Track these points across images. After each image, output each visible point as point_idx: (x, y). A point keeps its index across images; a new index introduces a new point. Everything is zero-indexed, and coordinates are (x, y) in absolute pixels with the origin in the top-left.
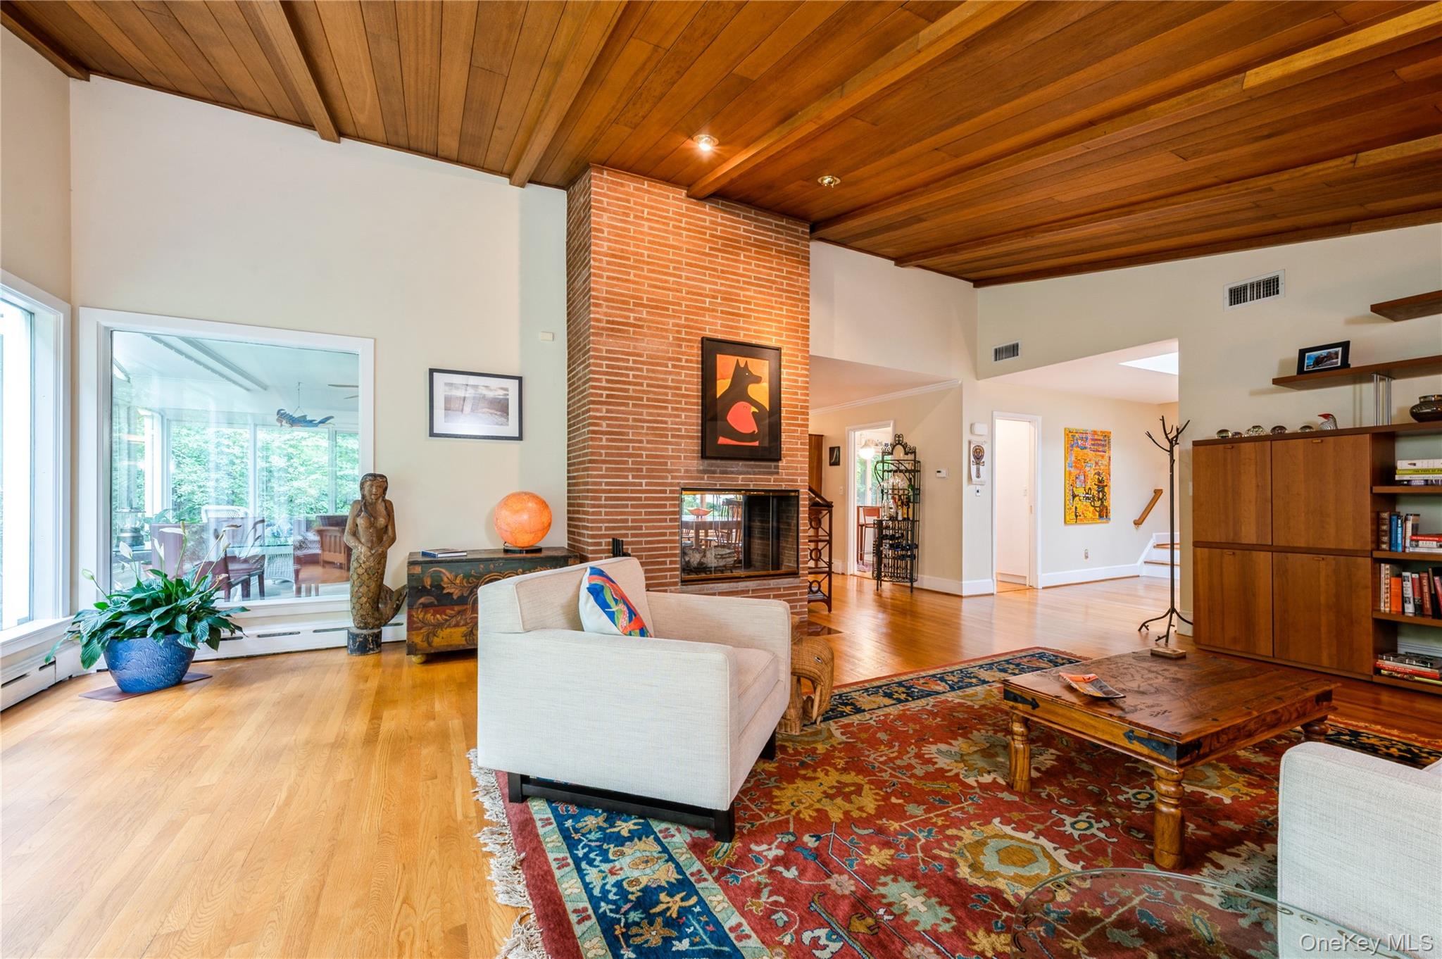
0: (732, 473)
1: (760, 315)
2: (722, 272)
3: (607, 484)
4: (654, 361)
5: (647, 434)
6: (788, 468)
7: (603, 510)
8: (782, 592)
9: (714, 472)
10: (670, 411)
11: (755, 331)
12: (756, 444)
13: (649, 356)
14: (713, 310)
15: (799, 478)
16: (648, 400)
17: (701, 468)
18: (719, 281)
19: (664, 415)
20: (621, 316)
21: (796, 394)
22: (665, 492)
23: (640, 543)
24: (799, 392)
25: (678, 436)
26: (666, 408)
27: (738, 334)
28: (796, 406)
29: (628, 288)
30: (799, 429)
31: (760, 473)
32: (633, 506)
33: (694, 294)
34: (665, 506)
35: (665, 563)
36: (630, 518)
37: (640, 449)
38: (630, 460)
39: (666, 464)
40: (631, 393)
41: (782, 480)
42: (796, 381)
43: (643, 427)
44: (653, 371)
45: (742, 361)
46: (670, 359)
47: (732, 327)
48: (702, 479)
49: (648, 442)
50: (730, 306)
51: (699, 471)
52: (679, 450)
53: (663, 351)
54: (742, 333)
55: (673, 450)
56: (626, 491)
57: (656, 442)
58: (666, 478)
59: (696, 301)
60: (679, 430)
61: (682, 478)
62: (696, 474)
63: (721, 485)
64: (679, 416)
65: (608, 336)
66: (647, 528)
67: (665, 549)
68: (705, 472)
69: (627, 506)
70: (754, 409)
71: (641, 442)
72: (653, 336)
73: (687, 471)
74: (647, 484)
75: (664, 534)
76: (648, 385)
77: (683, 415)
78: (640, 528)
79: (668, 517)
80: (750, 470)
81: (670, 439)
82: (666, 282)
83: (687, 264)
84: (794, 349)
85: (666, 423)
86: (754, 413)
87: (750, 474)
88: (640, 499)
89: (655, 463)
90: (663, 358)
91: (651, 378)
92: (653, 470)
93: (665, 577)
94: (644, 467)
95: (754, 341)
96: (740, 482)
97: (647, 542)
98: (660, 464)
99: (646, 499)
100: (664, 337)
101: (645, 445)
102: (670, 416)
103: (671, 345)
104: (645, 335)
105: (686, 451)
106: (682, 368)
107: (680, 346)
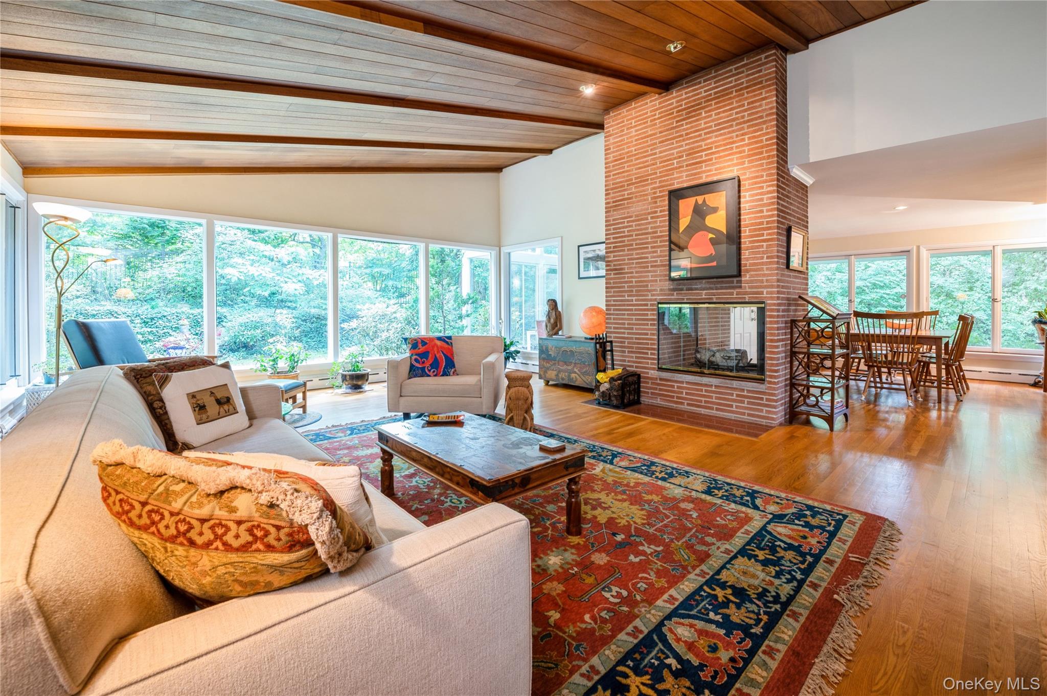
0: (696, 289)
1: (721, 154)
2: (687, 134)
3: (614, 301)
4: (640, 218)
5: (635, 267)
6: (752, 282)
7: (612, 317)
8: (745, 393)
9: (682, 290)
10: (650, 250)
11: (716, 169)
12: (714, 264)
13: (637, 216)
14: (680, 167)
15: (765, 291)
16: (636, 244)
17: (672, 287)
18: (683, 143)
19: (646, 253)
20: (620, 196)
21: (762, 211)
22: (647, 305)
23: (632, 338)
24: (765, 209)
25: (655, 266)
26: (647, 248)
27: (701, 178)
28: (762, 223)
29: (624, 177)
30: (765, 244)
31: (722, 288)
32: (628, 315)
33: (665, 161)
34: (647, 315)
35: (647, 353)
36: (626, 322)
37: (632, 277)
38: (626, 285)
39: (647, 286)
40: (626, 243)
41: (746, 293)
42: (762, 200)
43: (633, 263)
44: (639, 225)
45: (700, 199)
46: (649, 214)
47: (695, 174)
48: (673, 295)
49: (637, 272)
50: (693, 158)
51: (670, 290)
52: (656, 276)
53: (644, 210)
54: (704, 175)
55: (652, 276)
56: (624, 305)
57: (641, 272)
58: (647, 295)
59: (667, 165)
60: (656, 261)
61: (658, 295)
62: (667, 292)
63: (687, 299)
64: (656, 252)
65: (614, 210)
66: (636, 329)
67: (647, 344)
68: (674, 290)
69: (624, 315)
70: (711, 236)
71: (632, 273)
72: (638, 202)
73: (661, 290)
74: (636, 300)
75: (647, 334)
76: (636, 235)
77: (659, 250)
78: (632, 329)
79: (650, 322)
80: (712, 286)
81: (650, 269)
82: (647, 161)
83: (660, 142)
84: (758, 171)
85: (647, 258)
86: (711, 239)
87: (712, 289)
88: (631, 310)
89: (640, 286)
90: (645, 214)
91: (638, 230)
92: (640, 291)
93: (648, 363)
94: (634, 289)
95: (715, 178)
96: (704, 297)
97: (636, 339)
98: (644, 286)
99: (636, 310)
100: (645, 200)
101: (634, 275)
102: (650, 253)
103: (650, 203)
104: (633, 203)
105: (660, 276)
106: (658, 217)
107: (656, 202)
